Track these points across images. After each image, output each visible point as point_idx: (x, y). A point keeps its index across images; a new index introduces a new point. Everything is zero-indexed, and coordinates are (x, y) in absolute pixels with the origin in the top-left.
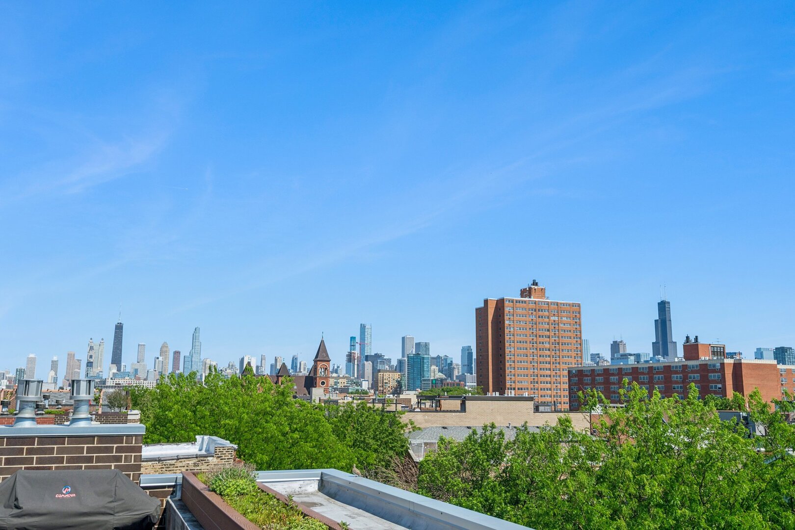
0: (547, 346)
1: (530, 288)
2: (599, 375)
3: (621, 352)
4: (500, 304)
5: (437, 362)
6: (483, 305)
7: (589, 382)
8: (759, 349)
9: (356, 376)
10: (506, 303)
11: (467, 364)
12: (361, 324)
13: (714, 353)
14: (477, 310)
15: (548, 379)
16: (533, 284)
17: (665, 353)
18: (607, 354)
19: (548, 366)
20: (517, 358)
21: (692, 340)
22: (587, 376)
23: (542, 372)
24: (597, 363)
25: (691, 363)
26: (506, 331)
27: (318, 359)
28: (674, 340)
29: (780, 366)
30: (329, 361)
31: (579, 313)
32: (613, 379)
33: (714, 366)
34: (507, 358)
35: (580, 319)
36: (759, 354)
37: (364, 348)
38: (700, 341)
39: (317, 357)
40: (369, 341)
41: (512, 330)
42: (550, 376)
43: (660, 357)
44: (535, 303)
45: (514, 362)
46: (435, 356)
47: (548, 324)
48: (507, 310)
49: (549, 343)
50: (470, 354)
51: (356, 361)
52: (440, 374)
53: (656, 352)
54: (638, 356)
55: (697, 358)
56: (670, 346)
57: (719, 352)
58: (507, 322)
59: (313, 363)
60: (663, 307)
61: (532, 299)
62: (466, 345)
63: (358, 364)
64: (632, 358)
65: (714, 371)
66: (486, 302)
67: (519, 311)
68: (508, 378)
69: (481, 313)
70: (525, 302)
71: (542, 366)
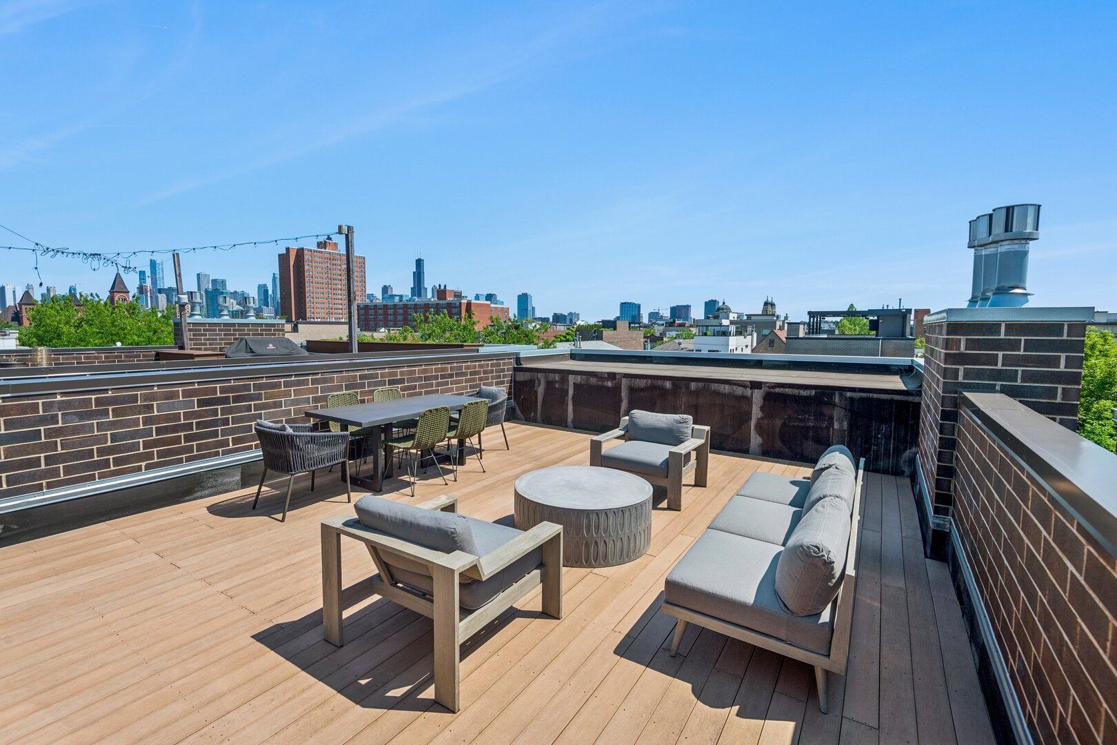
0: (340, 287)
1: (325, 242)
2: (380, 309)
3: (389, 293)
4: (300, 252)
5: (235, 297)
6: (285, 252)
7: (373, 313)
8: (477, 295)
9: (150, 307)
10: (306, 252)
11: (263, 298)
12: (151, 260)
13: (455, 296)
14: (279, 255)
15: (340, 311)
16: (328, 239)
17: (419, 295)
18: (379, 295)
19: (340, 301)
20: (315, 295)
21: (442, 288)
22: (371, 309)
23: (336, 306)
24: (372, 301)
25: (441, 302)
26: (306, 274)
27: (115, 290)
28: (425, 287)
29: (492, 305)
30: (128, 292)
31: (364, 264)
32: (390, 312)
33: (455, 304)
34: (307, 295)
35: (364, 268)
36: (477, 297)
37: (156, 282)
38: (448, 288)
39: (113, 287)
40: (161, 275)
41: (311, 273)
42: (342, 309)
43: (416, 299)
44: (330, 253)
45: (313, 298)
46: (232, 291)
47: (340, 270)
48: (306, 257)
49: (341, 285)
50: (266, 291)
51: (149, 293)
52: (238, 307)
53: (413, 294)
54: (401, 296)
55: (445, 299)
56: (423, 291)
57: (458, 295)
58: (306, 267)
59: (109, 294)
60: (419, 263)
61: (327, 250)
62: (262, 283)
63: (151, 297)
64: (397, 298)
65: (455, 308)
66: (288, 249)
67: (317, 259)
68: (308, 310)
69: (284, 259)
70: (322, 252)
71: (336, 301)
